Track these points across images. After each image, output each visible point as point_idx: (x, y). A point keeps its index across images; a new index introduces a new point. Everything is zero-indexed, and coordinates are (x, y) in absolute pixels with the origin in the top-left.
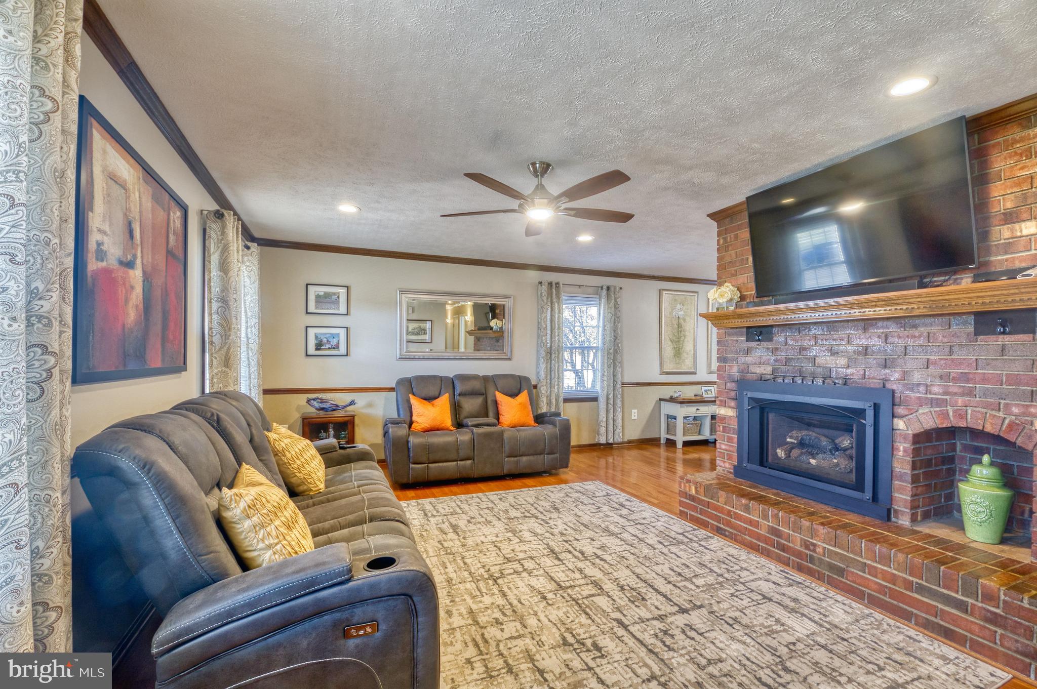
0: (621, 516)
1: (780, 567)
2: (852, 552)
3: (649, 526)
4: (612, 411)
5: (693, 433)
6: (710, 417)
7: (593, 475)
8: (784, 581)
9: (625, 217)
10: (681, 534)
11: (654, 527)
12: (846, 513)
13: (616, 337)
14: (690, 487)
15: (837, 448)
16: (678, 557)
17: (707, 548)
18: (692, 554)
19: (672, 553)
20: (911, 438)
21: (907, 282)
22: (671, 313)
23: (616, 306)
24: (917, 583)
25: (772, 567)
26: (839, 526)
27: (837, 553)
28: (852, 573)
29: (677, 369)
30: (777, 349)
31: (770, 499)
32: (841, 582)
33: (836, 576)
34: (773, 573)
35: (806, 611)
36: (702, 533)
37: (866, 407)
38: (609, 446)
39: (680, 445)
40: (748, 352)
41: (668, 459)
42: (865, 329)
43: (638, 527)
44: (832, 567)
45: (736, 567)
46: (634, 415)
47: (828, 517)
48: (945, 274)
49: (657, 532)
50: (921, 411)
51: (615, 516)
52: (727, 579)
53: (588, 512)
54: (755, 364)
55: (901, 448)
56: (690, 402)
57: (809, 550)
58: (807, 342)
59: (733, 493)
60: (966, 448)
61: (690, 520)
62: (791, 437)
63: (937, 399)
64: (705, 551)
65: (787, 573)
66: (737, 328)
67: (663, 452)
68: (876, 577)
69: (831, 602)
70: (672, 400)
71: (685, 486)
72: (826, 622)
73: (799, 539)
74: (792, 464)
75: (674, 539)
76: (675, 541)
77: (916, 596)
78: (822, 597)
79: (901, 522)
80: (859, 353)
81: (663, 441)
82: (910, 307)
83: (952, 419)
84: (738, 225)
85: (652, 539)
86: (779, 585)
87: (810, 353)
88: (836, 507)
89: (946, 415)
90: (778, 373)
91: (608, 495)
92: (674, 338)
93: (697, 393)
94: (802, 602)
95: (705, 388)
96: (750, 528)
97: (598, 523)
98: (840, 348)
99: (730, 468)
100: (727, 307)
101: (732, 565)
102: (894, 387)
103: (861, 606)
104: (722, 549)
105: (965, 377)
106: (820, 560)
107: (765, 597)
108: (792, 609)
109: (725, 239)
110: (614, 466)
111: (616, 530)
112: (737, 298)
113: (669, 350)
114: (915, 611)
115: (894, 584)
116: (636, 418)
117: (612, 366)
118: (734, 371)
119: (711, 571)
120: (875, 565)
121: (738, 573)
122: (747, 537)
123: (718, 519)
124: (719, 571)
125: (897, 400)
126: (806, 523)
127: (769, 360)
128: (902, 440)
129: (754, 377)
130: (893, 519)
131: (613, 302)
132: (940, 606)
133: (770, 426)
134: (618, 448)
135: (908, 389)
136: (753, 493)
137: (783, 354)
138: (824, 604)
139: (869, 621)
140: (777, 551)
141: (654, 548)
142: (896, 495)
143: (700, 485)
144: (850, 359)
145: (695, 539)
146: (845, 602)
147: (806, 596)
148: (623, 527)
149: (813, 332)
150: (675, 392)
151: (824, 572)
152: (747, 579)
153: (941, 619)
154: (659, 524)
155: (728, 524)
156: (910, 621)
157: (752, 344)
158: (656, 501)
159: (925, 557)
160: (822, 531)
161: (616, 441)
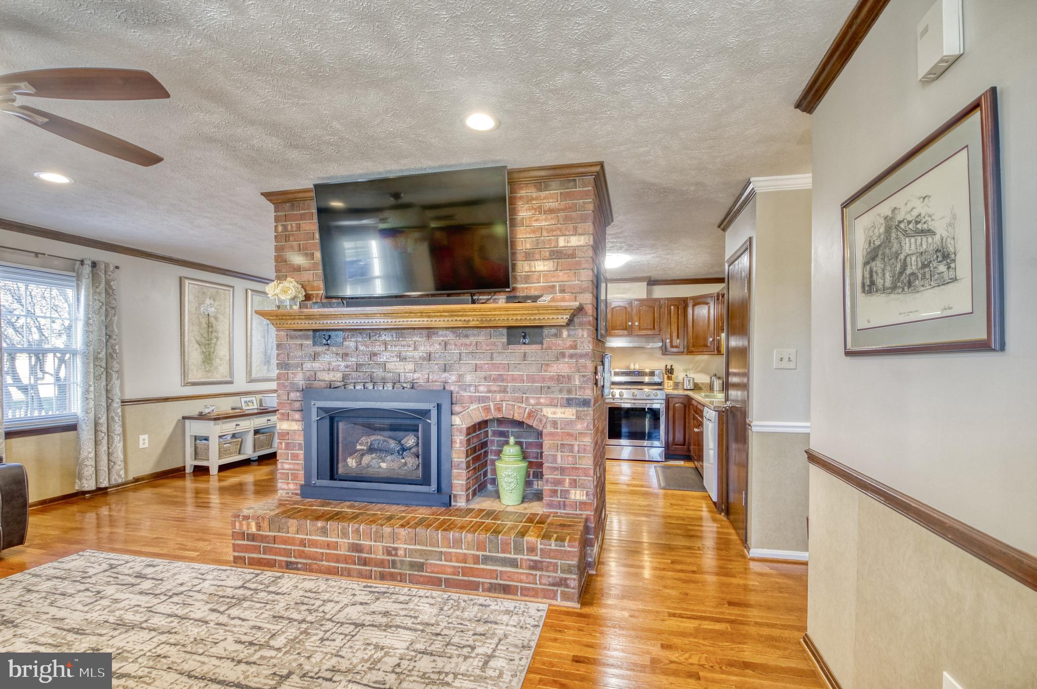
0: (141, 593)
1: (363, 583)
2: (431, 545)
3: (191, 594)
4: (105, 442)
5: (232, 453)
6: (252, 432)
7: (78, 542)
8: (369, 597)
9: (149, 159)
10: (240, 588)
11: (199, 591)
12: (417, 508)
13: (109, 337)
14: (248, 524)
15: (404, 450)
16: (243, 620)
17: (278, 594)
18: (260, 608)
19: (233, 618)
20: (465, 431)
21: (461, 297)
22: (198, 308)
23: (109, 291)
24: (483, 555)
25: (355, 586)
26: (416, 523)
27: (416, 551)
28: (431, 564)
29: (206, 378)
30: (347, 355)
31: (347, 513)
32: (421, 576)
33: (416, 573)
34: (357, 593)
35: (398, 621)
36: (268, 575)
37: (431, 408)
38: (101, 492)
39: (214, 470)
40: (315, 357)
41: (197, 492)
42: (429, 337)
43: (175, 599)
44: (413, 565)
45: (318, 603)
46: (144, 441)
47: (404, 517)
48: (489, 293)
49: (205, 597)
50: (471, 408)
51: (131, 596)
52: (312, 623)
53: (79, 607)
54: (324, 370)
55: (458, 441)
56: (227, 417)
57: (392, 555)
58: (376, 349)
59: (306, 517)
60: (495, 433)
61: (249, 564)
62: (361, 444)
63: (483, 396)
64: (277, 597)
65: (371, 587)
66: (301, 330)
67: (189, 484)
68: (451, 561)
69: (416, 600)
70: (201, 417)
71: (241, 525)
72: (418, 623)
73: (381, 548)
74: (364, 472)
75: (233, 598)
76: (234, 601)
77: (482, 566)
78: (407, 598)
79: (459, 504)
80: (424, 359)
81: (189, 470)
82: (467, 319)
83: (493, 412)
84: (302, 214)
85: (200, 610)
86: (366, 603)
87: (380, 358)
88: (407, 505)
89: (487, 409)
90: (349, 379)
91: (112, 567)
92: (203, 340)
93: (234, 406)
94: (393, 613)
95: (245, 399)
96: (328, 551)
97: (101, 618)
98: (408, 353)
99: (295, 489)
100: (291, 306)
101: (312, 602)
102: (452, 388)
103: (440, 593)
104: (297, 587)
105: (501, 378)
106: (402, 562)
107: (356, 625)
108: (386, 626)
109: (285, 227)
110: (111, 521)
111: (138, 618)
112: (301, 297)
113: (195, 355)
114: (481, 580)
115: (465, 563)
116: (147, 445)
117: (104, 376)
118: (299, 379)
119: (291, 620)
120: (450, 550)
121: (321, 609)
122: (324, 563)
123: (288, 553)
124: (299, 617)
125: (454, 400)
126: (387, 530)
127: (339, 366)
128: (459, 434)
129: (323, 384)
130: (453, 503)
131: (103, 285)
132: (499, 569)
133: (340, 436)
134: (118, 492)
135: (462, 390)
136: (328, 512)
137: (353, 359)
138: (411, 606)
139: (450, 604)
140: (358, 567)
141: (207, 622)
142: (455, 482)
143: (263, 518)
144: (416, 364)
145: (261, 587)
146: (427, 595)
147: (394, 604)
148: (149, 610)
149: (383, 337)
150: (206, 407)
151: (405, 572)
152: (333, 612)
153: (501, 579)
154: (206, 584)
155: (302, 555)
156: (477, 589)
157: (319, 349)
158: (194, 554)
159: (486, 531)
160: (404, 533)
161: (113, 482)
